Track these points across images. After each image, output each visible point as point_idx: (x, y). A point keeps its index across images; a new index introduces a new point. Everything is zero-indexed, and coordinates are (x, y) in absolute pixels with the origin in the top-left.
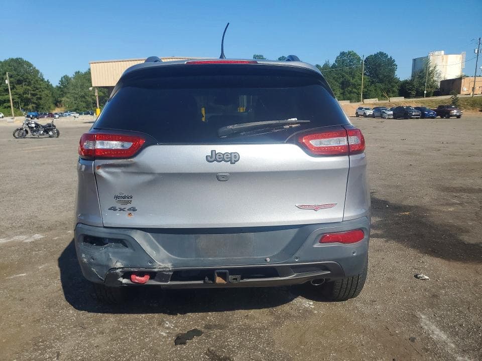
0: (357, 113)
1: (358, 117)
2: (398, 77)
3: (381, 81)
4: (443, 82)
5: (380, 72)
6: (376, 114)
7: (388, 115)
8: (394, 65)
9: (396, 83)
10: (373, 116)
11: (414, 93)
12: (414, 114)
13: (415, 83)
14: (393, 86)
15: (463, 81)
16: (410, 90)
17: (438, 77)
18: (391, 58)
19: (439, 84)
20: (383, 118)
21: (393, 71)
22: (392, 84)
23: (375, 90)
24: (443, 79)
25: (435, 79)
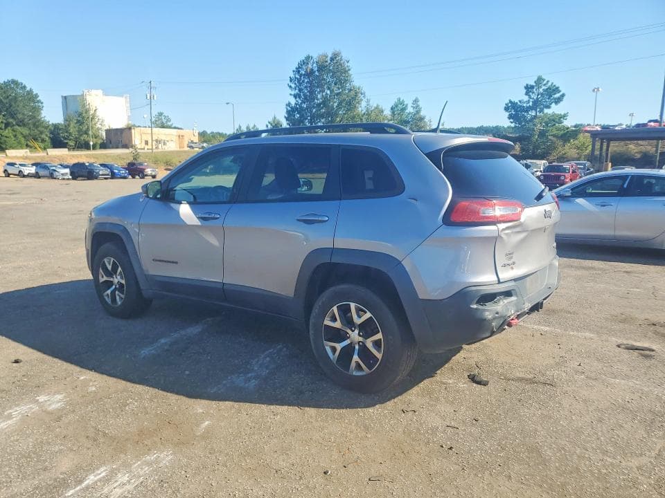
0: (5, 171)
1: (8, 176)
2: (47, 119)
3: (21, 123)
4: (108, 132)
5: (18, 109)
6: (42, 172)
7: (62, 174)
8: (39, 101)
9: (46, 128)
10: (37, 176)
11: (72, 143)
12: (101, 173)
13: (73, 129)
14: (41, 133)
15: (133, 131)
16: (66, 139)
17: (101, 124)
18: (31, 90)
19: (104, 134)
20: (55, 178)
21: (37, 110)
22: (39, 129)
23: (15, 136)
24: (107, 128)
25: (98, 125)
